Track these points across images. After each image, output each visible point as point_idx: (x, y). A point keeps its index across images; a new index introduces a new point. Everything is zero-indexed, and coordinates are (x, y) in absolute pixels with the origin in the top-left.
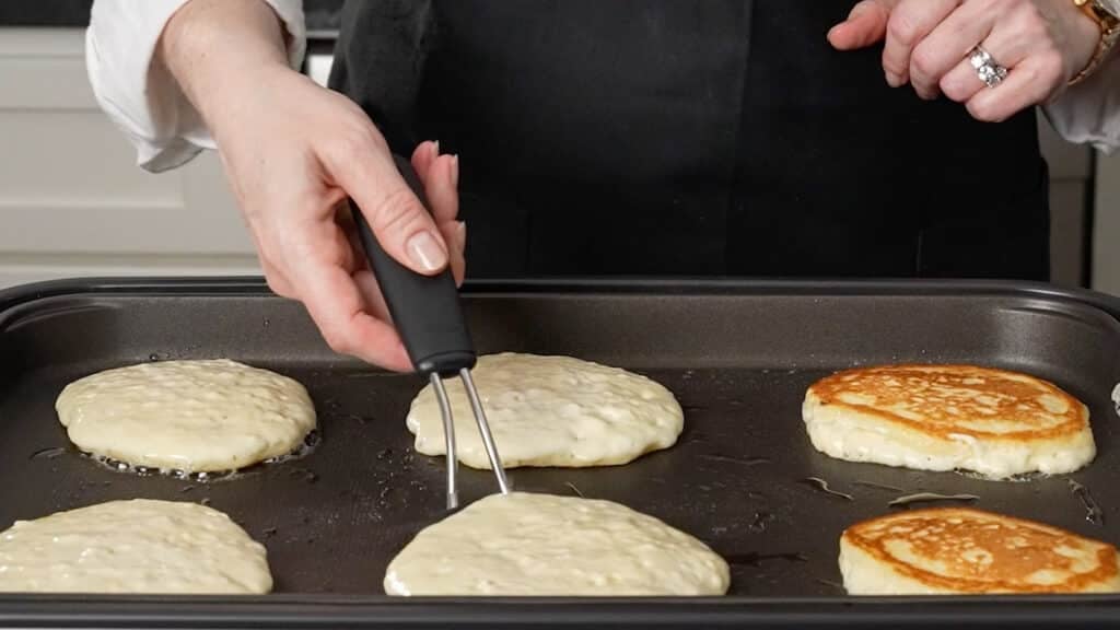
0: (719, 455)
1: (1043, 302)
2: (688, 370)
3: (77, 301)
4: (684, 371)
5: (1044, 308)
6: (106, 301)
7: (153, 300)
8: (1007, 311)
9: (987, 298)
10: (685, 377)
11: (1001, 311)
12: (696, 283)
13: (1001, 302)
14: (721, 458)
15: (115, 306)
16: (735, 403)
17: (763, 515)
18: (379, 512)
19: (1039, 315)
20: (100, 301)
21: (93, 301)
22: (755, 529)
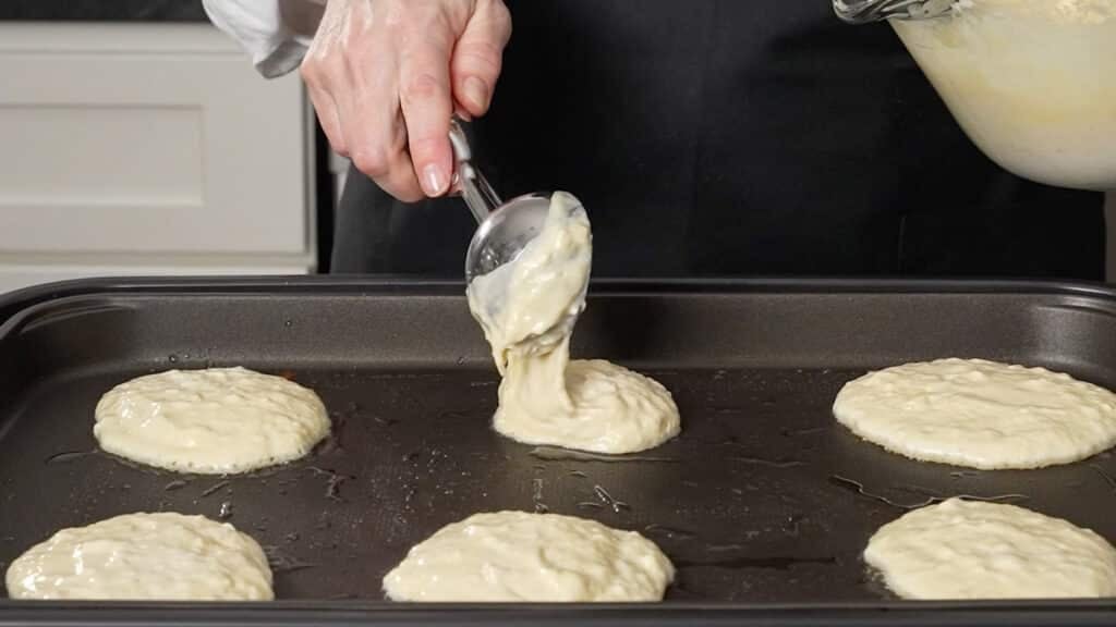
0: (751, 457)
1: (1082, 299)
2: (718, 370)
3: (97, 302)
4: (713, 372)
5: (1083, 305)
6: (125, 301)
7: (173, 299)
8: (1046, 309)
9: (1025, 296)
10: (717, 377)
11: (1040, 309)
12: (728, 281)
13: (1039, 300)
14: (754, 461)
15: (134, 306)
16: (767, 404)
17: (797, 518)
18: (404, 516)
19: (1079, 313)
20: (118, 301)
21: (113, 301)
22: (789, 533)
